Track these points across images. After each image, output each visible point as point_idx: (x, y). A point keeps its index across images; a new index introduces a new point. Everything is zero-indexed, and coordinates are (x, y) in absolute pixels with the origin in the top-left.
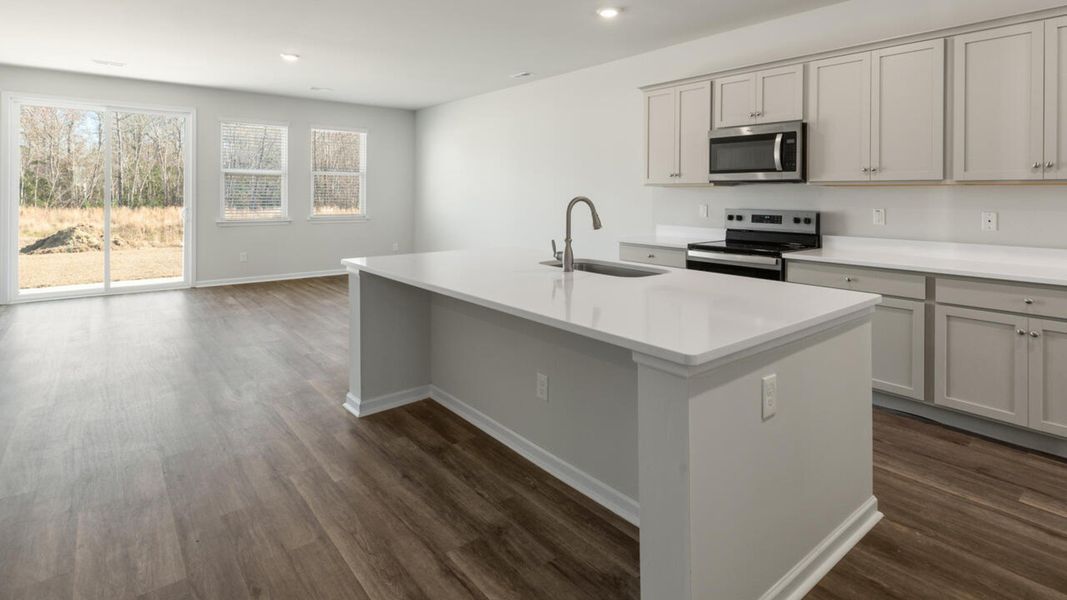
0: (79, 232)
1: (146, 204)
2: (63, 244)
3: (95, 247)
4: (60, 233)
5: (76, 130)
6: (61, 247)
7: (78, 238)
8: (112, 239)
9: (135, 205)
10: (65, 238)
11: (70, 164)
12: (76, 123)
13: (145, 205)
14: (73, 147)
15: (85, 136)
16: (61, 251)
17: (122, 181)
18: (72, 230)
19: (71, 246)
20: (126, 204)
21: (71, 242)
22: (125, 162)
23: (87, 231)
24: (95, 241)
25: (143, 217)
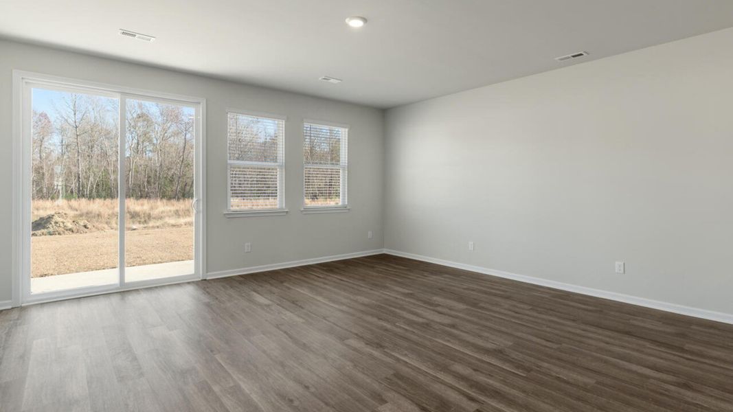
0: (57, 218)
1: (99, 196)
2: (44, 228)
3: (70, 230)
4: (42, 219)
5: (46, 144)
6: (43, 230)
7: (56, 223)
8: (82, 224)
9: (90, 197)
10: (46, 223)
11: (42, 168)
12: (46, 139)
13: (97, 197)
14: (44, 155)
15: (52, 148)
16: (43, 234)
17: (81, 180)
18: (50, 218)
19: (51, 230)
20: (83, 196)
21: (50, 226)
22: (83, 165)
23: (63, 218)
24: (70, 225)
25: (97, 205)
